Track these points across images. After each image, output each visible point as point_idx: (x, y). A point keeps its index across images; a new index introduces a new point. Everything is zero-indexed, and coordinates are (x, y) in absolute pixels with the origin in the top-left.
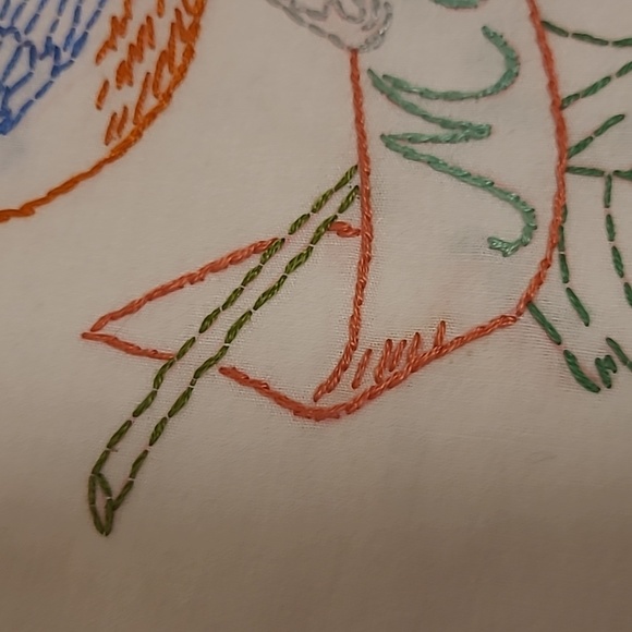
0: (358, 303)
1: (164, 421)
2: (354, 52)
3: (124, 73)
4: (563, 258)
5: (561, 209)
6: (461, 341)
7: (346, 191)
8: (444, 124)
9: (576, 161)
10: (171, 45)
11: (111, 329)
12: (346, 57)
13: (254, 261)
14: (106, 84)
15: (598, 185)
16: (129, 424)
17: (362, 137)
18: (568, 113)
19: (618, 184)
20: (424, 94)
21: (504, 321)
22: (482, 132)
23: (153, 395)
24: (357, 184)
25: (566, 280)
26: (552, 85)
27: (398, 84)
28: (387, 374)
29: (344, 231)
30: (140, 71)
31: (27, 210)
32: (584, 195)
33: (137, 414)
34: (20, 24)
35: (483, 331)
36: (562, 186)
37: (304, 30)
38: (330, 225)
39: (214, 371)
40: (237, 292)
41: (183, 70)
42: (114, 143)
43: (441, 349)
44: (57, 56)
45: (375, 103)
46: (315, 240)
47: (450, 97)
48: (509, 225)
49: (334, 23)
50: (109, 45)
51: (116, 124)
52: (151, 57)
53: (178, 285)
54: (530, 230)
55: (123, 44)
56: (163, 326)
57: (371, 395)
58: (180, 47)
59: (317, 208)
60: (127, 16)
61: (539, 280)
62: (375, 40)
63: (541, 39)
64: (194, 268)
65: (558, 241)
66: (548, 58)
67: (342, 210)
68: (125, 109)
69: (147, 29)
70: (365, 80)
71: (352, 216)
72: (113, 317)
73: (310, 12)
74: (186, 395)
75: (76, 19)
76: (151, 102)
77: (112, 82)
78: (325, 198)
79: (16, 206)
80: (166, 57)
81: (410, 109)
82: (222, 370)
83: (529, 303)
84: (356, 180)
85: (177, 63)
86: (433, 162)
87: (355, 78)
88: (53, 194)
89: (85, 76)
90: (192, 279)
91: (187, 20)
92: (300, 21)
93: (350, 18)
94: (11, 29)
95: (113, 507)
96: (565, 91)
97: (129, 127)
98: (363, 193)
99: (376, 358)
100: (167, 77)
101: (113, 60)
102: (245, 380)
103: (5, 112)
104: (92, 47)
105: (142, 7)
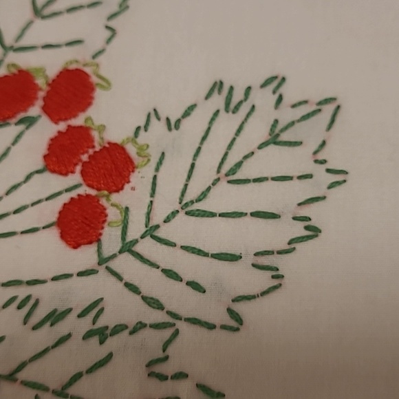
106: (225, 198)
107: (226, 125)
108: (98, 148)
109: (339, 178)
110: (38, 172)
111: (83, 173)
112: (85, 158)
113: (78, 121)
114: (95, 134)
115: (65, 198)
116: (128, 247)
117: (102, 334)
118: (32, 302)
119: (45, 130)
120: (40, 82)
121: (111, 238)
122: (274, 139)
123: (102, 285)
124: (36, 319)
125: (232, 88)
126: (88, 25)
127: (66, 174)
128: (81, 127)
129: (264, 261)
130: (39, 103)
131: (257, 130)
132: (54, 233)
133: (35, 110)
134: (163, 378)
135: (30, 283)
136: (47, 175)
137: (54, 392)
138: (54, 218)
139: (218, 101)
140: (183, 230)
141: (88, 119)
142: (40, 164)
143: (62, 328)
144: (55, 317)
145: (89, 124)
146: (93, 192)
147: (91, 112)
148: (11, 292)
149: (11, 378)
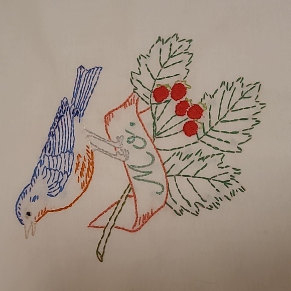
0: (136, 209)
1: (107, 239)
2: (124, 161)
3: (81, 174)
4: (170, 193)
5: (168, 184)
6: (156, 212)
7: (129, 189)
8: (144, 172)
9: (168, 175)
10: (89, 166)
11: (92, 225)
12: (123, 163)
13: (116, 205)
14: (79, 177)
15: (173, 177)
16: (101, 241)
17: (129, 178)
18: (165, 165)
19: (176, 176)
20: (139, 167)
21: (162, 207)
22: (151, 172)
23: (104, 234)
24: (130, 187)
25: (171, 197)
26: (161, 161)
27: (133, 166)
28: (144, 221)
29: (131, 196)
30: (84, 173)
31: (70, 205)
32: (171, 179)
33: (102, 238)
34: (58, 168)
35: (159, 209)
36: (167, 179)
37: (114, 159)
38: (127, 196)
39: (114, 227)
40: (114, 212)
41: (93, 171)
42: (83, 189)
43: (153, 214)
44: (67, 174)
45: (130, 170)
46: (126, 199)
47: (143, 167)
48: (160, 189)
49: (119, 157)
50: (77, 169)
51: (83, 185)
52: (86, 170)
53: (103, 213)
54: (163, 189)
55: (79, 168)
56: (103, 221)
57: (143, 225)
58: (91, 167)
59: (124, 193)
60: (79, 163)
61: (167, 198)
62: (127, 158)
63: (157, 152)
64: (105, 210)
65: (168, 190)
66: (159, 156)
67: (129, 192)
68: (84, 182)
70: (127, 166)
71: (131, 193)
72: (93, 222)
73: (114, 155)
74: (110, 233)
75: (69, 165)
76: (88, 179)
77: (80, 177)
78: (126, 190)
79: (68, 205)
80: (89, 169)
81: (137, 170)
82: (115, 227)
83: (166, 203)
84: (130, 186)
85: (91, 170)
86: (143, 180)
87: (125, 167)
88: (74, 202)
89: (74, 176)
90: (105, 212)
91: (91, 161)
92: (112, 157)
93: (122, 155)
94: (56, 170)
95: (102, 257)
96: (163, 162)
97: (85, 185)
98: (132, 189)
99: (142, 218)
100: (90, 173)
101: (79, 172)
102: (120, 228)
103: (60, 187)
104: (74, 170)
105: (81, 160)
106: (231, 116)
107: (228, 94)
108: (191, 107)
109: (263, 106)
110: (174, 116)
111: (188, 115)
112: (188, 110)
113: (183, 99)
114: (189, 102)
115: (184, 122)
116: (206, 134)
117: (203, 159)
118: (180, 153)
119: (174, 103)
120: (168, 88)
121: (200, 132)
122: (243, 97)
123: (200, 146)
124: (182, 158)
125: (228, 83)
126: (180, 69)
127: (183, 116)
128: (184, 101)
129: (245, 132)
130: (170, 95)
131: (238, 95)
132: (183, 133)
133: (169, 98)
134: (222, 168)
135: (178, 148)
136: (177, 116)
137: (192, 177)
138: (182, 129)
139: (224, 87)
140: (221, 127)
141: (186, 98)
142: (175, 114)
143: (191, 159)
144: (188, 157)
145: (187, 100)
146: (192, 120)
147: (186, 96)
148: (173, 152)
149: (179, 175)
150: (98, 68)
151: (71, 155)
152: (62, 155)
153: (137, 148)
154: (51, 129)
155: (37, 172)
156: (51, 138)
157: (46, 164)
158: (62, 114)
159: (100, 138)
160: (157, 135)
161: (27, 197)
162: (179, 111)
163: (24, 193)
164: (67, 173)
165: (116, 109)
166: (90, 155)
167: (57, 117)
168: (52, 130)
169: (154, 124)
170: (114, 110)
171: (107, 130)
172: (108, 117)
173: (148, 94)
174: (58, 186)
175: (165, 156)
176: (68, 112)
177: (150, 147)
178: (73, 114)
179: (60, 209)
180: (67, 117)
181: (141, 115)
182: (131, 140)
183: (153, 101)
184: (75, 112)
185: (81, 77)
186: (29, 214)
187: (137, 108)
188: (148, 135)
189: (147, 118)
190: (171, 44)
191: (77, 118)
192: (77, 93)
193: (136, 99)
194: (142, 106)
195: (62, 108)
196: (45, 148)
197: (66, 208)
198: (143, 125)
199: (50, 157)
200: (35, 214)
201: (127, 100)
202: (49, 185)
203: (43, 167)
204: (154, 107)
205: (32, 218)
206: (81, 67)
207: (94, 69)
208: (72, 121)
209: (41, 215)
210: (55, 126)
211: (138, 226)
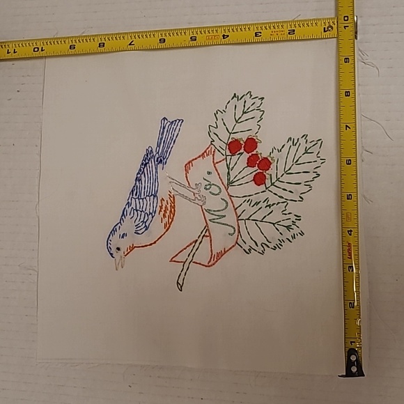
0: (211, 248)
1: (186, 272)
3: (164, 216)
4: (240, 235)
5: (239, 227)
6: (228, 250)
7: (205, 230)
8: (218, 216)
9: (239, 218)
10: (171, 209)
11: (174, 259)
12: (201, 207)
13: (194, 244)
15: (244, 221)
16: (180, 274)
17: (206, 220)
18: (237, 211)
19: (246, 220)
20: (214, 211)
21: (233, 246)
22: (224, 216)
23: (183, 268)
24: (207, 228)
25: (241, 238)
26: (234, 206)
27: (209, 210)
28: (218, 258)
29: (207, 236)
30: (167, 215)
31: (155, 243)
32: (242, 223)
33: (182, 271)
34: (144, 210)
35: (231, 248)
36: (238, 223)
38: (204, 235)
39: (192, 263)
40: (192, 250)
42: (166, 229)
43: (225, 252)
45: (206, 214)
46: (202, 238)
47: (218, 211)
48: (232, 231)
49: (197, 201)
50: (160, 211)
51: (165, 225)
52: (168, 212)
53: (183, 250)
54: (235, 231)
56: (181, 258)
57: (216, 261)
58: (173, 210)
59: (202, 233)
60: (162, 206)
61: (238, 239)
62: (204, 203)
63: (230, 198)
64: (185, 247)
65: (239, 232)
66: (232, 202)
67: (205, 233)
68: (166, 222)
69: (166, 207)
71: (207, 234)
72: (174, 257)
73: (192, 200)
74: (188, 267)
76: (170, 220)
77: (163, 218)
78: (203, 231)
79: (153, 242)
80: (171, 211)
81: (212, 214)
83: (237, 242)
85: (173, 213)
86: (218, 223)
87: (203, 211)
88: (158, 239)
89: (158, 217)
90: (185, 249)
91: (173, 205)
92: (191, 202)
93: (200, 200)
94: (142, 211)
95: (181, 287)
96: (236, 207)
97: (168, 225)
98: (208, 230)
99: (216, 255)
100: (172, 215)
101: (162, 213)
102: (197, 263)
103: (146, 226)
104: (157, 212)
105: (165, 203)
106: (295, 169)
107: (294, 149)
108: (261, 159)
110: (246, 167)
111: (258, 166)
112: (258, 162)
113: (254, 152)
114: (259, 155)
115: (254, 173)
116: (272, 184)
117: (269, 206)
118: (250, 201)
119: (246, 156)
120: (242, 142)
121: (268, 182)
122: (306, 152)
123: (267, 194)
124: (252, 205)
125: (294, 139)
126: (252, 124)
127: (253, 167)
128: (255, 154)
129: (307, 184)
130: (243, 148)
131: (302, 150)
132: (253, 182)
133: (242, 151)
134: (286, 214)
135: (249, 196)
136: (248, 167)
137: (260, 221)
138: (252, 179)
139: (291, 143)
140: (286, 178)
142: (246, 165)
143: (259, 206)
144: (257, 204)
145: (257, 153)
146: (261, 171)
147: (257, 150)
148: (244, 199)
149: (248, 219)
150: (180, 120)
151: (155, 199)
152: (148, 198)
153: (213, 194)
154: (137, 174)
155: (125, 213)
156: (137, 182)
157: (133, 205)
158: (147, 161)
159: (181, 185)
160: (230, 183)
161: (117, 234)
162: (250, 163)
163: (114, 230)
164: (152, 214)
165: (196, 159)
166: (172, 199)
167: (142, 164)
168: (139, 175)
169: (229, 173)
170: (193, 160)
171: (187, 177)
172: (188, 166)
173: (224, 146)
174: (144, 225)
175: (237, 202)
176: (153, 160)
177: (224, 194)
178: (157, 161)
179: (146, 246)
180: (152, 164)
181: (216, 165)
182: (208, 187)
183: (228, 153)
184: (159, 160)
185: (164, 128)
186: (118, 249)
187: (213, 159)
188: (223, 183)
189: (222, 167)
190: (245, 102)
191: (161, 165)
192: (161, 143)
193: (213, 150)
194: (218, 157)
195: (147, 156)
196: (132, 191)
197: (151, 245)
198: (219, 174)
199: (137, 200)
200: (123, 249)
201: (205, 152)
202: (136, 224)
203: (130, 208)
204: (229, 158)
205: (121, 253)
206: (165, 119)
207: (176, 121)
208: (156, 169)
209: (129, 251)
210: (141, 172)
211: (212, 262)
